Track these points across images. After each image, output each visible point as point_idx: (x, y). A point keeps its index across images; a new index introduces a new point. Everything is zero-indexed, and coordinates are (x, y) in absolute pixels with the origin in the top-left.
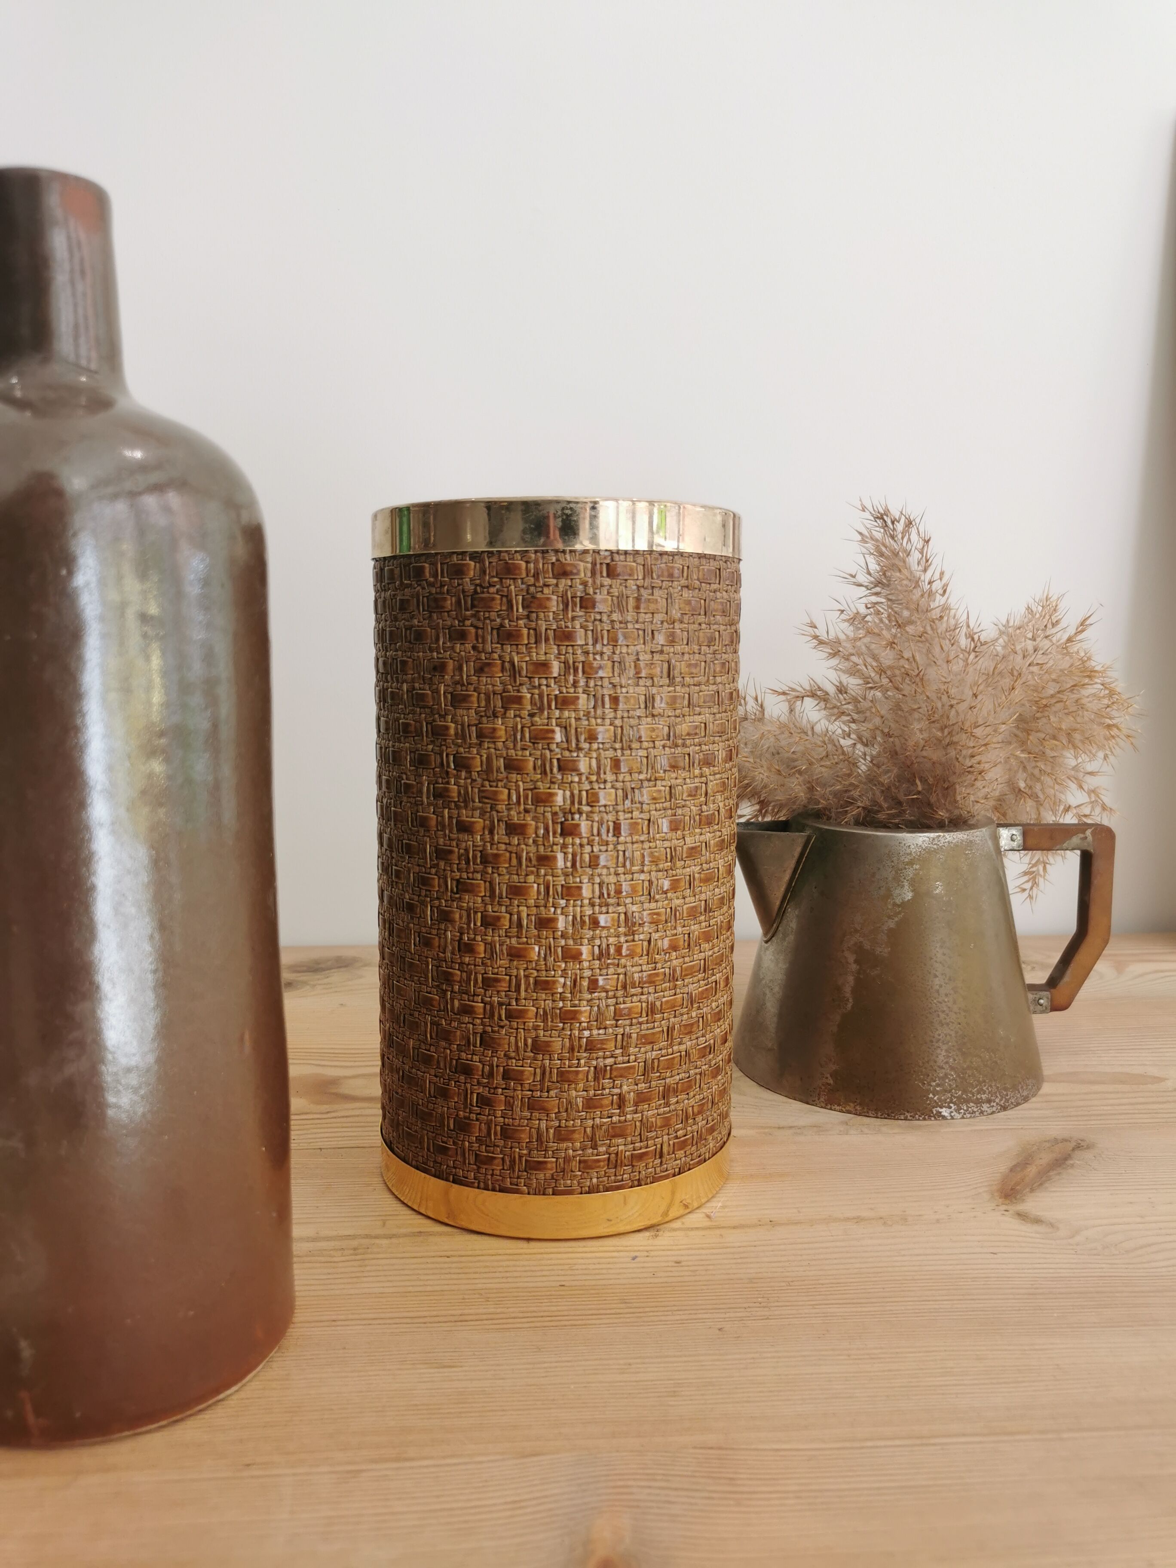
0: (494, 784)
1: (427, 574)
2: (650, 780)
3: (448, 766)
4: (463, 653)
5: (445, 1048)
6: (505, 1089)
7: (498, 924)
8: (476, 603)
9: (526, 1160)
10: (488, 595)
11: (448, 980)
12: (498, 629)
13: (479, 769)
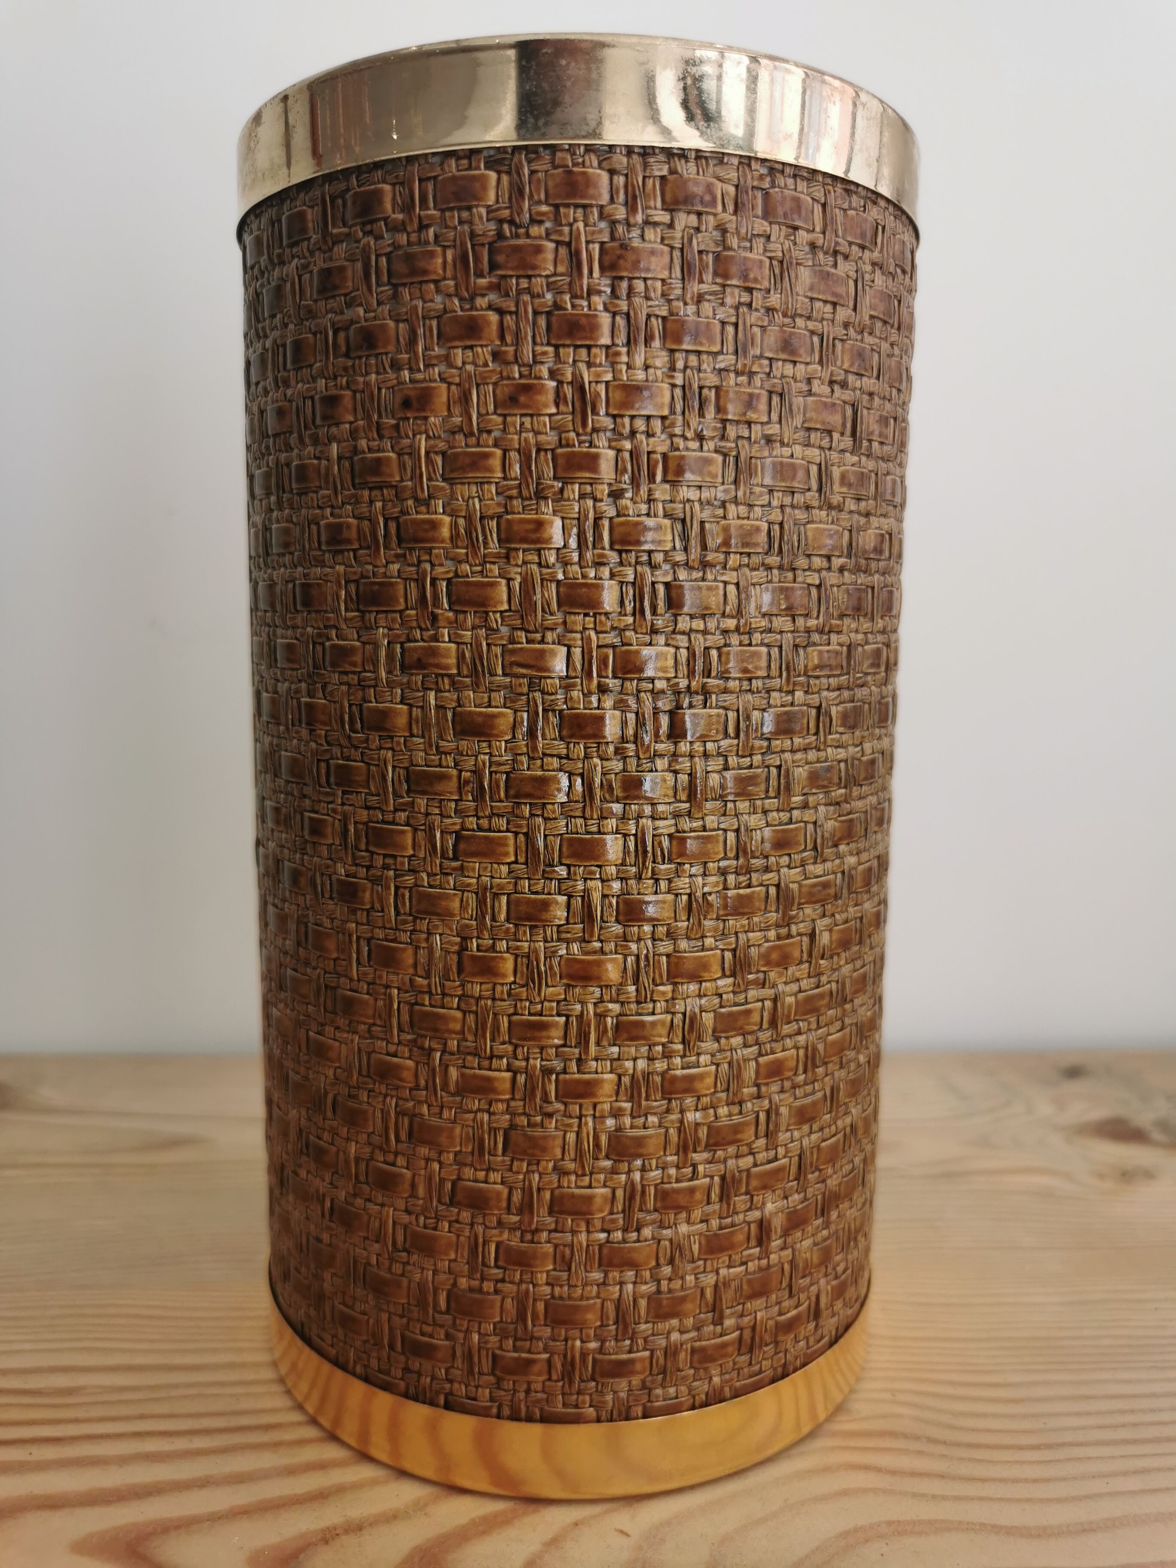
0: (538, 636)
1: (388, 206)
2: (821, 632)
3: (437, 602)
4: (470, 368)
5: (428, 1160)
6: (556, 1231)
7: (544, 916)
8: (500, 259)
9: (594, 1360)
10: (528, 241)
11: (436, 1030)
12: (549, 314)
13: (505, 607)
